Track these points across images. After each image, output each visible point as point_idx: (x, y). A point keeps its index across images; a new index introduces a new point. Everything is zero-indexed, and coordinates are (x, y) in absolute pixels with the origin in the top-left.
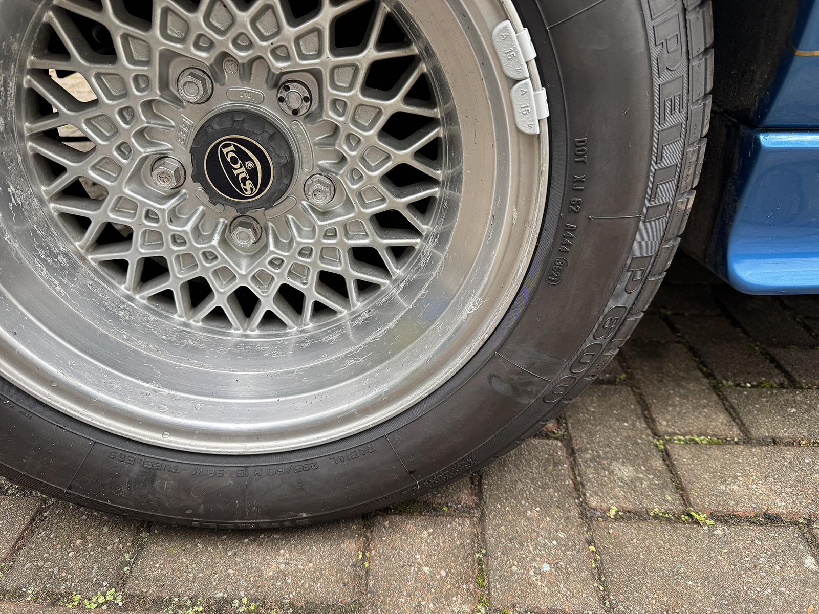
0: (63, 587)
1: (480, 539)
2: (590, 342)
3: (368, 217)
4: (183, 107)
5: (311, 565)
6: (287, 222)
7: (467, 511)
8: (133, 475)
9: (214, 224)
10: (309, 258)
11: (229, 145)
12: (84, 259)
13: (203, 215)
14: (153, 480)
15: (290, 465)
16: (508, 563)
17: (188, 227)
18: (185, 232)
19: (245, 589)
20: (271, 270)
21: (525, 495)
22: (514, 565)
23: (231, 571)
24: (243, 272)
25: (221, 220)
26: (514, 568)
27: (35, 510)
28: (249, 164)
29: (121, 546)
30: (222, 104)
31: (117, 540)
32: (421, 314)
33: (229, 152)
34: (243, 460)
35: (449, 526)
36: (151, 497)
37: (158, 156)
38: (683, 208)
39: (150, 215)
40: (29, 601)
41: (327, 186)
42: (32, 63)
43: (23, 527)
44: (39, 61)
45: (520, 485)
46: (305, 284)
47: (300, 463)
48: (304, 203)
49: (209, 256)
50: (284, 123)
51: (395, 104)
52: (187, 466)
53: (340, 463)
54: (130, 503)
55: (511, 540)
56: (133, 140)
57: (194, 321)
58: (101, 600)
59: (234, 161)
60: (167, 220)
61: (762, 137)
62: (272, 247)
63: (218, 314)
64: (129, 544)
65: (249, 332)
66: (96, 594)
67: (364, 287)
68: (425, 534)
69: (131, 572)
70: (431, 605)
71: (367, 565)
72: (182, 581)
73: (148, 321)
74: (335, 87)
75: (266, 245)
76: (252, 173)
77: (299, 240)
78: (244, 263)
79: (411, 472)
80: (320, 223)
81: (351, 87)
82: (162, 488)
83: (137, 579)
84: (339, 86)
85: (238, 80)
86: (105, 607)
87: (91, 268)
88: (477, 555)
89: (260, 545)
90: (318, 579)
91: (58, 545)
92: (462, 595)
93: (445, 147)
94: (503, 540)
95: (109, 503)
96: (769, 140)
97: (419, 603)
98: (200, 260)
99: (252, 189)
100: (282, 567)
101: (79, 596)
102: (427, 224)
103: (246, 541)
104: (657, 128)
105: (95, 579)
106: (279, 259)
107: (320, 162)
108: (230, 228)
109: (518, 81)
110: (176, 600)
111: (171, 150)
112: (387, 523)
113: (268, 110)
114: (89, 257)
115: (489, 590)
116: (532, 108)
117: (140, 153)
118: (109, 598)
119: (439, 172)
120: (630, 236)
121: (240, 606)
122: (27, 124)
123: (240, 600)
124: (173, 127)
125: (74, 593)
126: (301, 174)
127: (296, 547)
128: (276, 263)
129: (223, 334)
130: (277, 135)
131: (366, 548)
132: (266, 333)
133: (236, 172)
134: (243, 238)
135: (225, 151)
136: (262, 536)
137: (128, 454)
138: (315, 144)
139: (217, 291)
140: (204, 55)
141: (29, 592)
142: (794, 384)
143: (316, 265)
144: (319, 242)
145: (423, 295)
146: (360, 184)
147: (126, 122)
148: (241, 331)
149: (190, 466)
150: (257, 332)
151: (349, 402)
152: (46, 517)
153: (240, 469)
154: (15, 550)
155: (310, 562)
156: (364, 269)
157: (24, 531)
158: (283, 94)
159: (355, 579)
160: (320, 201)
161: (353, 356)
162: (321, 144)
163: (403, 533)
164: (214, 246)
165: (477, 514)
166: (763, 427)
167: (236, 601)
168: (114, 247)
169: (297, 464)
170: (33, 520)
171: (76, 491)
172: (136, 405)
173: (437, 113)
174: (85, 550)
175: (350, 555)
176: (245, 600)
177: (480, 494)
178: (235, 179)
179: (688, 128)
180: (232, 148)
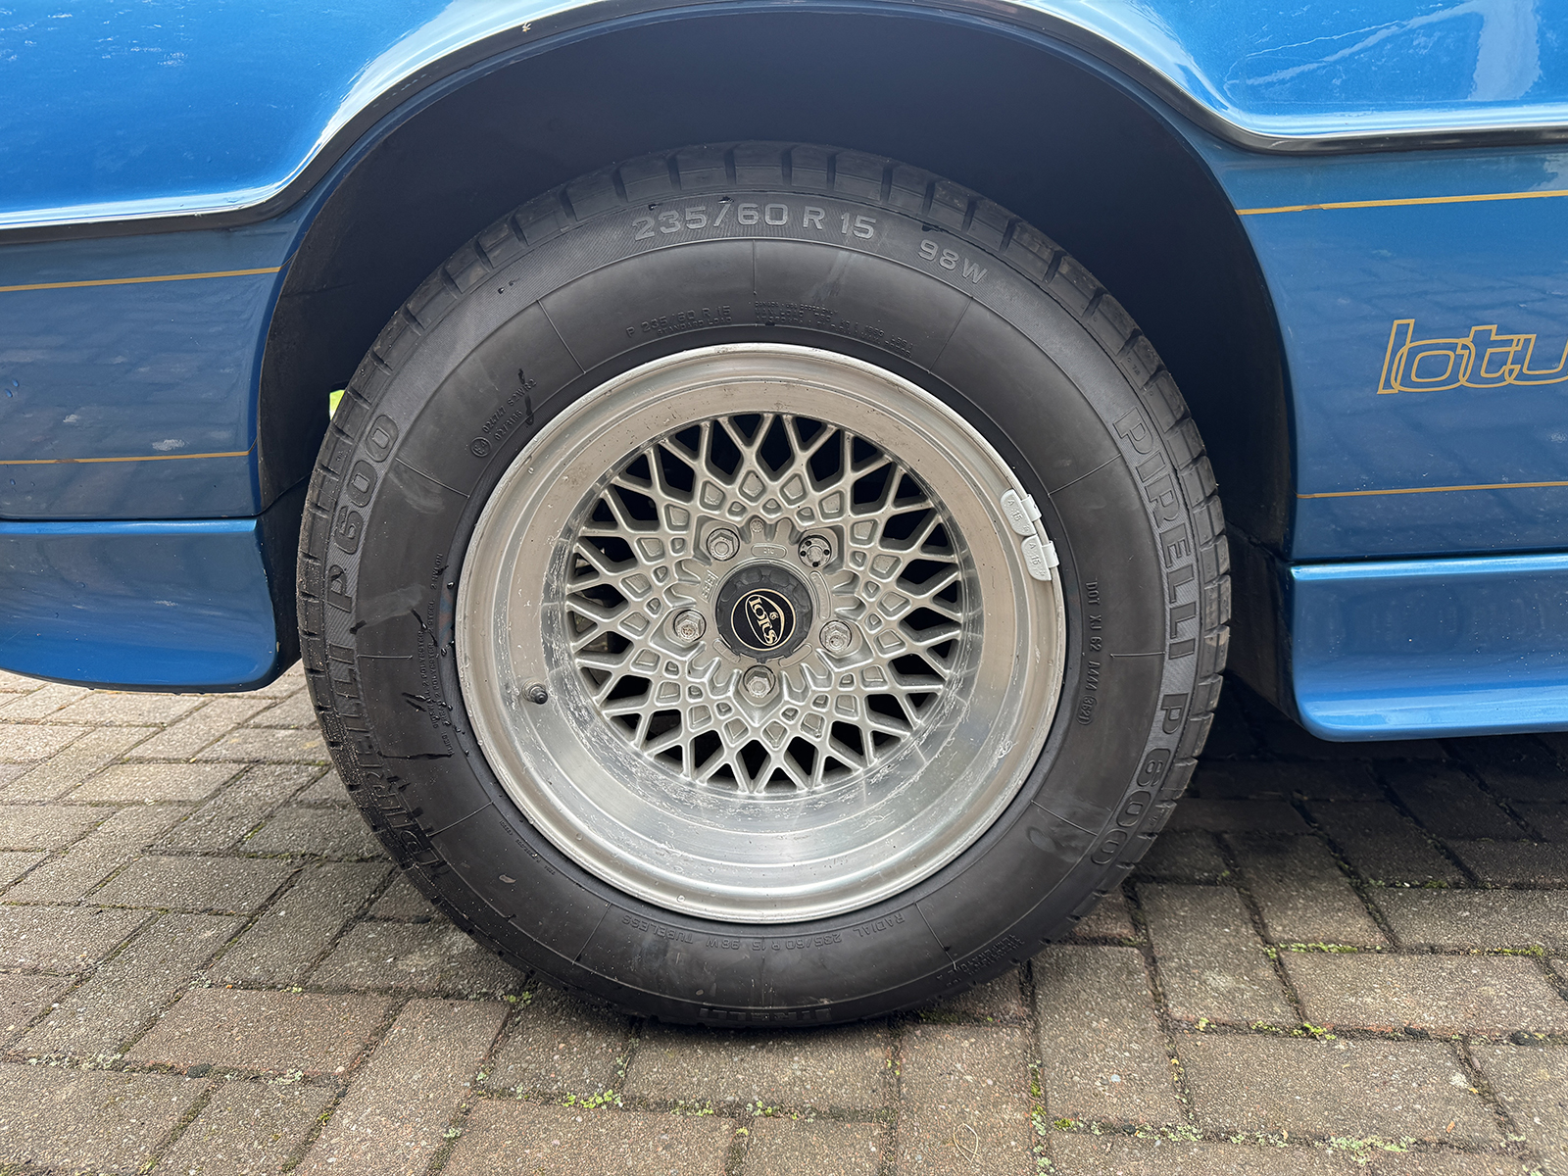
0: (555, 1087)
1: (1035, 1050)
2: (1134, 788)
3: (887, 662)
4: (710, 564)
5: (832, 1072)
6: (802, 671)
7: (1019, 1021)
8: (646, 944)
9: (729, 675)
10: (824, 707)
11: (757, 598)
12: (599, 714)
13: (719, 665)
14: (665, 952)
15: (810, 937)
16: (1069, 1073)
17: (706, 679)
18: (703, 684)
19: (759, 1094)
20: (784, 722)
21: (1090, 1006)
22: (1076, 1075)
23: (740, 1077)
24: (756, 725)
25: (736, 671)
26: (1076, 1078)
27: (505, 1015)
28: (774, 615)
29: (610, 1050)
30: (747, 560)
31: (604, 1045)
32: (948, 764)
33: (756, 605)
34: (759, 930)
35: (995, 1036)
36: (661, 972)
37: (681, 610)
38: (1214, 644)
39: (672, 668)
40: (520, 1101)
41: (845, 632)
42: (584, 532)
43: (496, 1031)
44: (589, 530)
45: (1084, 996)
46: (818, 737)
47: (821, 936)
48: (819, 650)
49: (725, 708)
50: (803, 574)
51: (914, 552)
52: (701, 935)
53: (865, 936)
54: (638, 979)
55: (1072, 1051)
56: (664, 596)
57: (700, 781)
58: (599, 1100)
59: (760, 612)
60: (686, 671)
61: (1293, 571)
62: (786, 697)
63: (725, 774)
64: (619, 1049)
65: (755, 794)
66: (592, 1095)
67: (881, 740)
68: (966, 1044)
69: (626, 1076)
70: (977, 1112)
71: (898, 1073)
72: (686, 1085)
73: (657, 780)
74: (854, 540)
75: (780, 695)
76: (776, 623)
77: (814, 688)
78: (757, 715)
79: (947, 949)
80: (836, 670)
81: (870, 539)
82: (674, 961)
83: (634, 1082)
84: (859, 539)
85: (763, 537)
86: (604, 1107)
87: (605, 723)
88: (1031, 1066)
89: (770, 1051)
90: (842, 1085)
91: (539, 1048)
92: (1013, 1103)
93: (965, 591)
94: (1062, 1051)
95: (616, 980)
96: (1299, 573)
97: (963, 1110)
98: (714, 713)
99: (774, 638)
100: (798, 1073)
101: (575, 1097)
102: (949, 669)
103: (753, 1047)
104: (1165, 571)
105: (588, 1081)
106: (792, 709)
107: (837, 610)
108: (744, 678)
109: (1026, 537)
110: (682, 1102)
111: (695, 603)
112: (918, 1033)
113: (790, 563)
114: (604, 712)
115: (1046, 1100)
116: (1042, 559)
117: (670, 608)
118: (607, 1099)
119: (959, 615)
120: (1156, 673)
121: (754, 1110)
122: (568, 585)
123: (754, 1104)
124: (699, 582)
125: (568, 1093)
126: (818, 623)
127: (812, 1054)
128: (791, 714)
129: (730, 795)
130: (800, 587)
131: (896, 1056)
132: (773, 795)
133: (760, 623)
134: (758, 688)
135: (752, 603)
136: (771, 1043)
137: (642, 920)
138: (833, 592)
139: (727, 745)
140: (738, 519)
141: (519, 1091)
142: (1473, 883)
143: (831, 715)
144: (835, 689)
145: (949, 743)
146: (879, 629)
147: (660, 581)
148: (747, 793)
149: (704, 935)
150: (764, 794)
151: (873, 864)
152: (519, 1022)
153: (757, 941)
154: (492, 1053)
155: (831, 1069)
156: (881, 721)
157: (498, 1035)
158: (805, 548)
159: (885, 1086)
160: (836, 648)
161: (874, 814)
162: (838, 592)
163: (939, 1042)
164: (729, 697)
165: (1030, 1025)
166: (1418, 932)
167: (750, 1105)
168: (626, 702)
169: (818, 936)
170: (504, 1025)
171: (583, 964)
172: (653, 864)
173: (954, 558)
174: (571, 1053)
175: (877, 1063)
176: (760, 1104)
177: (1032, 1002)
178: (759, 629)
179: (1201, 569)
180: (759, 600)
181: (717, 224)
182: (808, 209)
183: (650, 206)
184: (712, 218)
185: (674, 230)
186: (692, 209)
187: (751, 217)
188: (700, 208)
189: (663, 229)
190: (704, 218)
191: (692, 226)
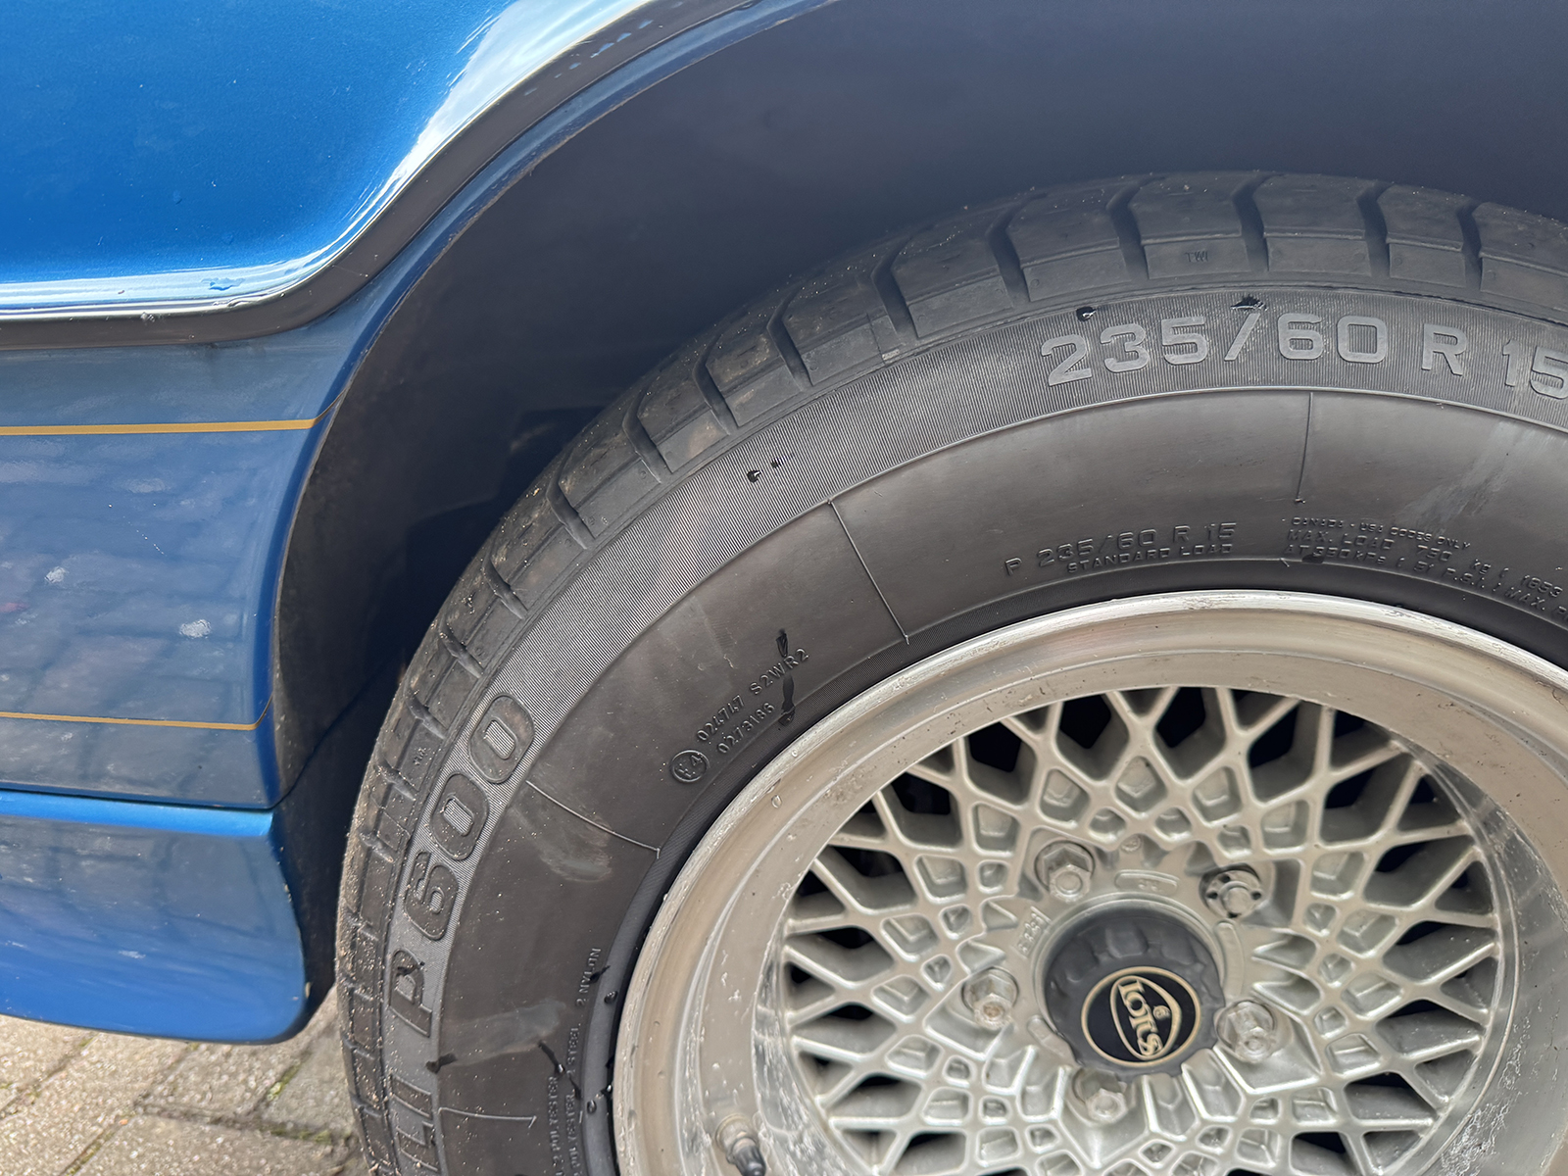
181: (1233, 353)
182: (1431, 329)
183: (1080, 312)
184: (1222, 341)
185: (1135, 365)
186: (1176, 321)
187: (1307, 344)
188: (1194, 320)
189: (1110, 363)
190: (1203, 342)
191: (1175, 358)
